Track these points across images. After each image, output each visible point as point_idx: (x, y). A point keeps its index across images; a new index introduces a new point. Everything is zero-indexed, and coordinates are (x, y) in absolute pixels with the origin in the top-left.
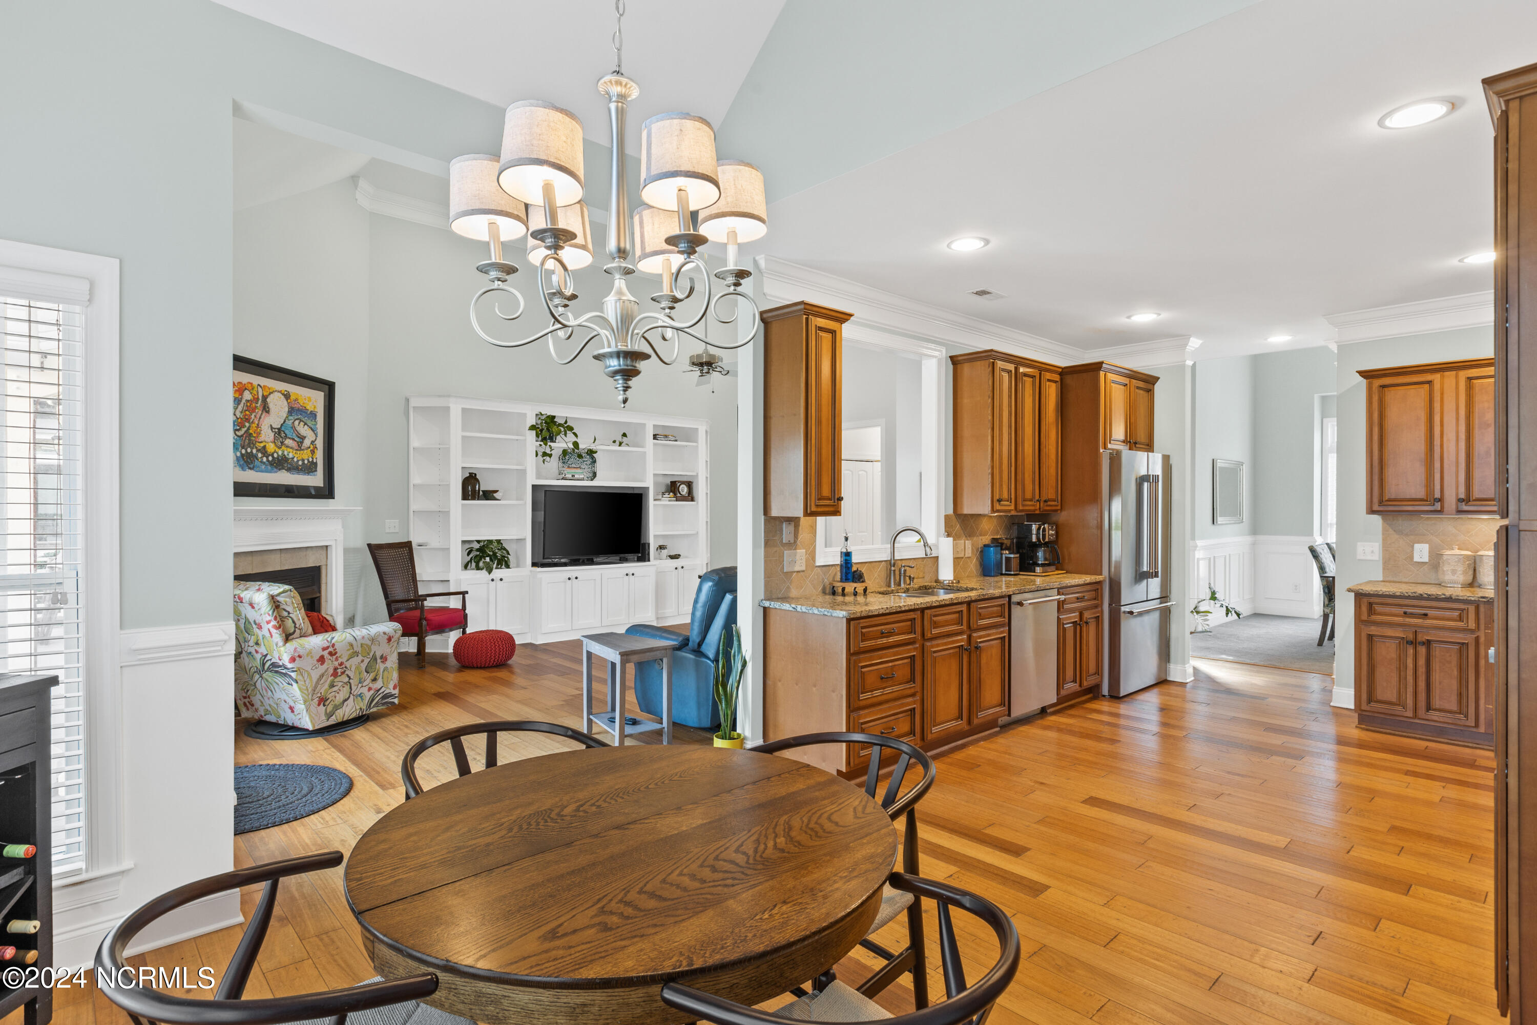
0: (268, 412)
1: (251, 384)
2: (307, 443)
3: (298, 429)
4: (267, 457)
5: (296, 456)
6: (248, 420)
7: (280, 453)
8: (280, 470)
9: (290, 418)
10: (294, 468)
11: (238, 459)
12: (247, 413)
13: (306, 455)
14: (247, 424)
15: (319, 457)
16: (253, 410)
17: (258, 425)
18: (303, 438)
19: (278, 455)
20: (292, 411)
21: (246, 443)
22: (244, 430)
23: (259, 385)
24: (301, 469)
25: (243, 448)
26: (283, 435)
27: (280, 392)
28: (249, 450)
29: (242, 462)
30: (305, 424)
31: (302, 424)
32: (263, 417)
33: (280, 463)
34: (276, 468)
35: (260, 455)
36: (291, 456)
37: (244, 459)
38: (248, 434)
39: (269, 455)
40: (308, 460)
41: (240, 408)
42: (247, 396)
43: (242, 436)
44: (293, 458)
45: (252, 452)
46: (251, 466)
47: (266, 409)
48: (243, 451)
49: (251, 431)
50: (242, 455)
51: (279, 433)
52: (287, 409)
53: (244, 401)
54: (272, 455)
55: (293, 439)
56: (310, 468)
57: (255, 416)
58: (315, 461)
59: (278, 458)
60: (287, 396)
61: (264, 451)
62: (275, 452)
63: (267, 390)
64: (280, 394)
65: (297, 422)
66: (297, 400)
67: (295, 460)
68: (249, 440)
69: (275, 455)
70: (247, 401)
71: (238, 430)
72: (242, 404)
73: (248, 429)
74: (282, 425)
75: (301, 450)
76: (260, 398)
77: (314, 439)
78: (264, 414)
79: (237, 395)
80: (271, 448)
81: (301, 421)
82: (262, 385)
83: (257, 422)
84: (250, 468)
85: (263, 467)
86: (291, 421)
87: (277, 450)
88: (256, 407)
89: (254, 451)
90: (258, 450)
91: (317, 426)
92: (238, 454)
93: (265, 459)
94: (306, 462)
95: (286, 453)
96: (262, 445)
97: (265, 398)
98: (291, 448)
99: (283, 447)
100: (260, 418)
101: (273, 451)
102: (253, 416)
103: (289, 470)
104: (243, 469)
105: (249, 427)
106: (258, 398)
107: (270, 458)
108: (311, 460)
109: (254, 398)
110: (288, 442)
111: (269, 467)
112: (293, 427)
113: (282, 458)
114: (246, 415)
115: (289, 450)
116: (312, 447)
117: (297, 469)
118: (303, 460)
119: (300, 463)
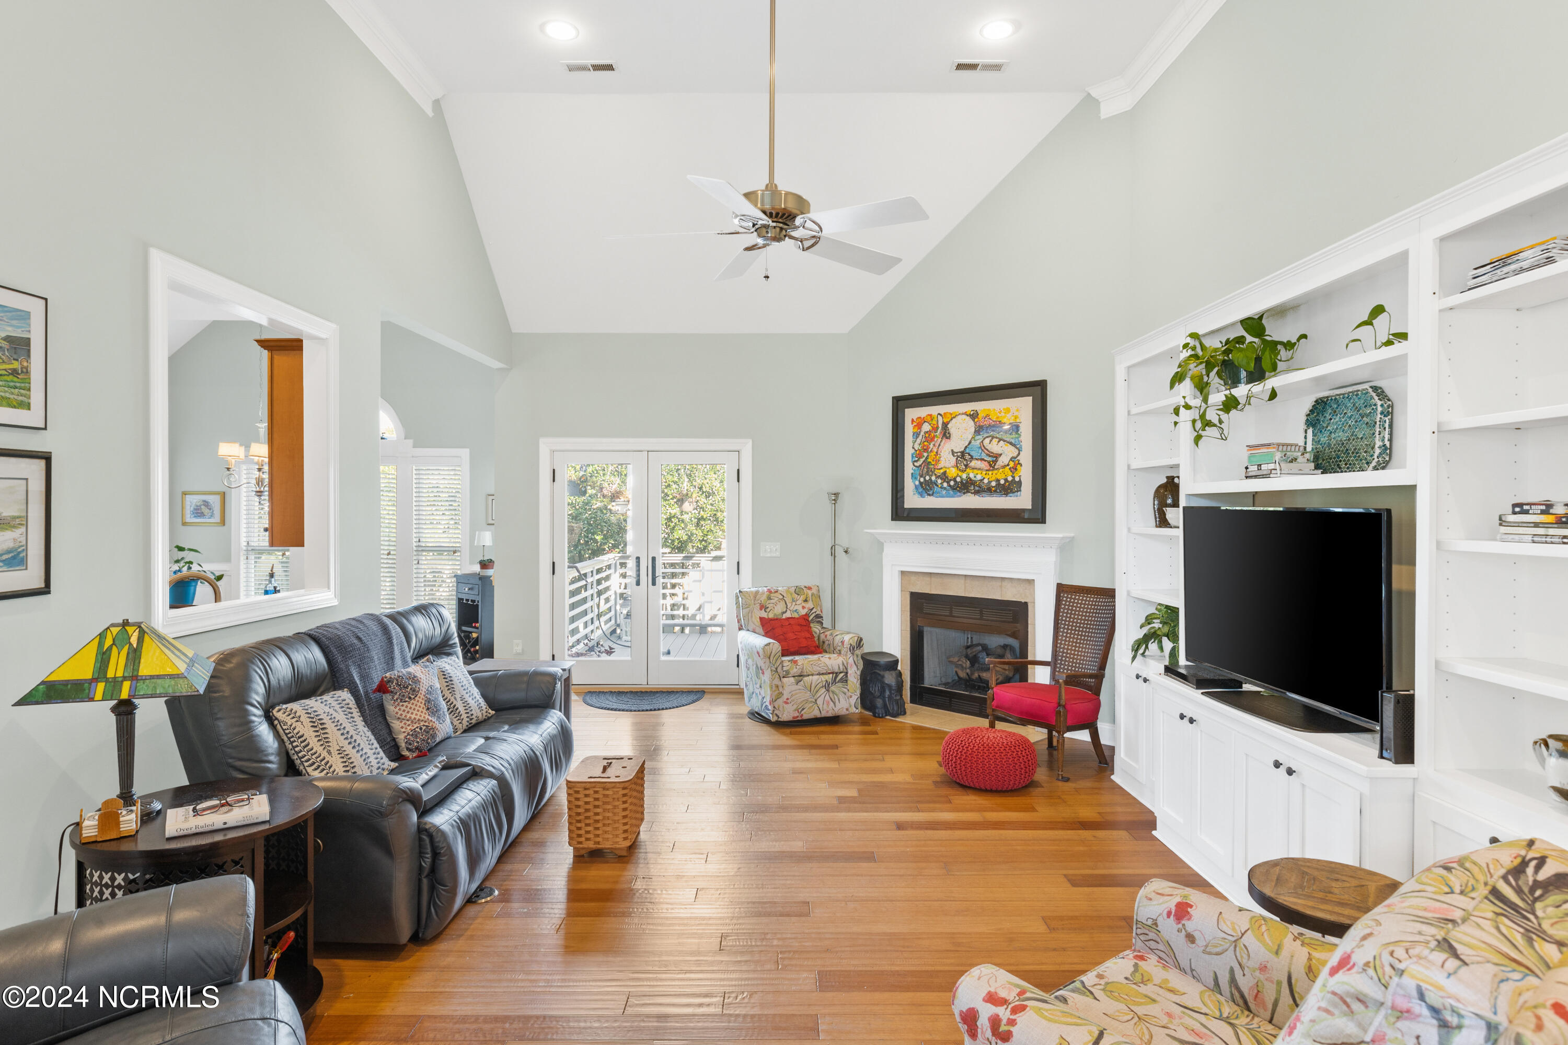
0: (949, 438)
1: (931, 415)
2: (1003, 460)
3: (989, 447)
4: (948, 483)
5: (987, 477)
6: (926, 450)
7: (964, 476)
8: (964, 493)
9: (977, 437)
10: (981, 489)
11: (916, 487)
12: (926, 443)
13: (1003, 475)
14: (925, 454)
15: (1026, 474)
16: (932, 439)
17: (937, 453)
18: (997, 456)
19: (962, 479)
20: (979, 430)
21: (924, 472)
22: (922, 460)
23: (939, 414)
24: (995, 491)
25: (921, 476)
26: (967, 457)
27: (965, 414)
28: (927, 478)
29: (921, 490)
30: (1000, 440)
31: (995, 441)
32: (942, 444)
33: (964, 487)
34: (959, 491)
35: (939, 481)
36: (979, 477)
37: (922, 487)
38: (926, 463)
39: (951, 480)
40: (1006, 480)
41: (919, 441)
42: (926, 427)
43: (920, 466)
44: (981, 480)
45: (930, 479)
46: (931, 492)
47: (946, 435)
48: (922, 480)
49: (929, 460)
50: (921, 483)
51: (963, 457)
52: (973, 430)
53: (922, 433)
54: (955, 480)
55: (982, 460)
56: (1009, 488)
57: (934, 445)
58: (1017, 479)
59: (962, 482)
60: (974, 416)
61: (944, 477)
62: (958, 475)
63: (949, 415)
64: (964, 416)
65: (987, 441)
66: (988, 415)
67: (986, 481)
68: (928, 468)
69: (958, 479)
70: (926, 432)
71: (916, 461)
72: (921, 436)
73: (927, 458)
74: (966, 447)
75: (994, 469)
76: (940, 426)
77: (1015, 455)
78: (944, 441)
79: (916, 430)
80: (952, 472)
81: (993, 437)
82: (942, 413)
83: (935, 450)
84: (929, 495)
85: (944, 492)
86: (979, 442)
87: (960, 473)
88: (934, 437)
89: (933, 478)
90: (937, 477)
91: (1022, 438)
92: (917, 483)
93: (945, 485)
94: (1002, 482)
95: (972, 476)
96: (942, 471)
97: (945, 425)
98: (979, 469)
99: (968, 470)
100: (939, 445)
101: (955, 475)
102: (931, 446)
103: (976, 493)
104: (922, 496)
105: (928, 456)
106: (938, 427)
107: (952, 483)
108: (1010, 479)
109: (933, 428)
110: (973, 464)
111: (951, 492)
112: (982, 447)
113: (967, 482)
114: (924, 445)
115: (976, 471)
116: (1012, 464)
117: (989, 491)
118: (998, 481)
119: (994, 484)
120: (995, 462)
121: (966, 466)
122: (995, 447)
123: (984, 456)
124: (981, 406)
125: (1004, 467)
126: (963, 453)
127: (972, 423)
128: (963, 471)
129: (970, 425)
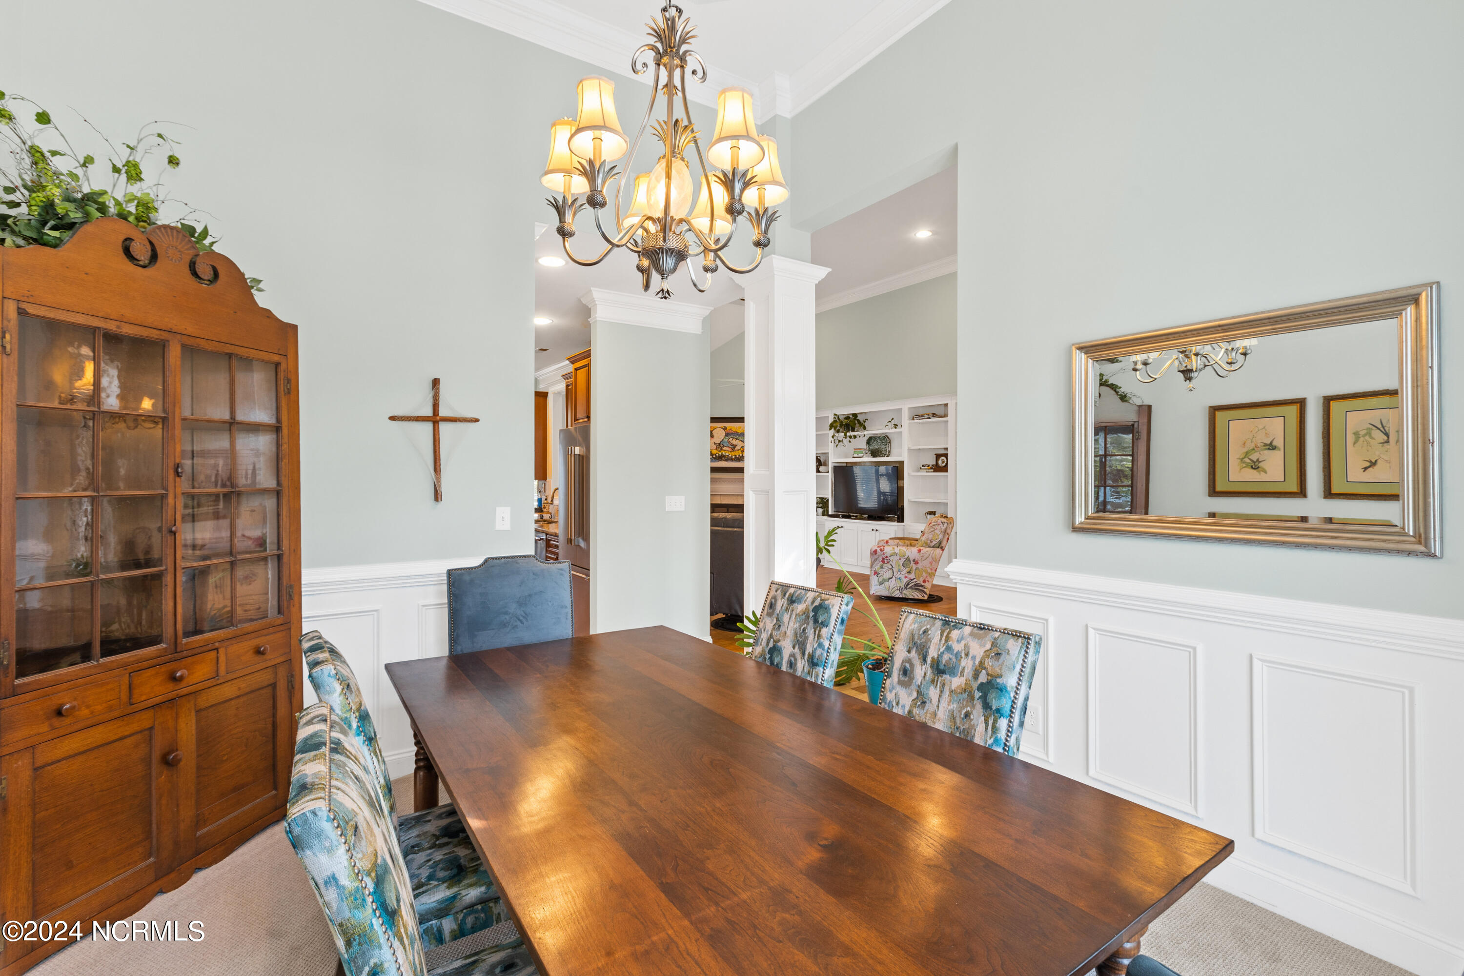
2: (738, 447)
7: (720, 453)
10: (728, 459)
20: (727, 435)
26: (722, 446)
27: (721, 427)
30: (737, 439)
31: (734, 440)
36: (727, 454)
40: (739, 456)
54: (715, 455)
60: (725, 429)
65: (731, 439)
67: (729, 456)
69: (717, 455)
75: (734, 451)
77: (743, 445)
78: (710, 439)
80: (715, 452)
81: (733, 438)
95: (724, 453)
103: (725, 460)
108: (741, 455)
110: (724, 448)
112: (728, 441)
113: (722, 456)
115: (726, 452)
116: (742, 449)
117: (731, 460)
118: (736, 456)
119: (734, 457)
120: (734, 448)
121: (721, 449)
122: (734, 442)
123: (729, 445)
124: (729, 425)
125: (738, 450)
126: (719, 444)
127: (724, 431)
128: (720, 451)
129: (723, 433)
